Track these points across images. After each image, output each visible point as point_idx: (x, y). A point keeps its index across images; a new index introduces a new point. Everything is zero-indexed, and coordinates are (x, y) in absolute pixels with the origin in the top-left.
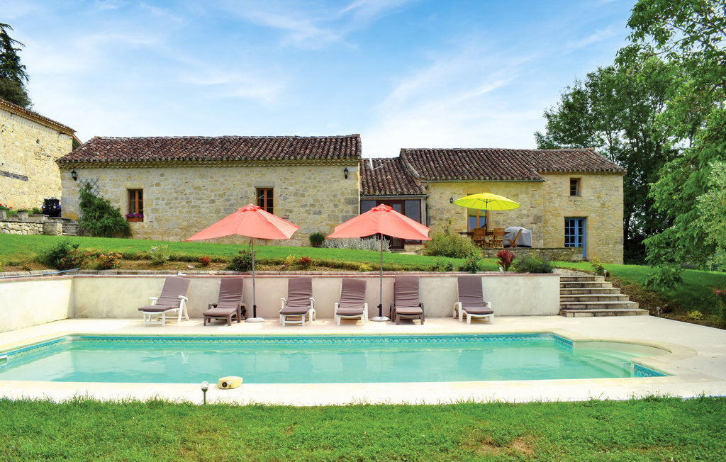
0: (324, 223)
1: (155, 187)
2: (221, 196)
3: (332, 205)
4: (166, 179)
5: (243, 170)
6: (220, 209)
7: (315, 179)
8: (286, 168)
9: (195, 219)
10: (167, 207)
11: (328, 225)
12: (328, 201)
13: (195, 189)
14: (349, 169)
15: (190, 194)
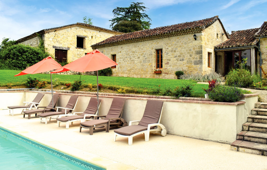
0: (185, 65)
1: (120, 53)
2: (142, 55)
3: (189, 55)
4: (123, 49)
5: (150, 41)
6: (141, 61)
7: (180, 42)
8: (167, 38)
9: (133, 66)
10: (123, 61)
11: (187, 66)
12: (187, 54)
13: (133, 52)
14: (197, 34)
15: (131, 55)
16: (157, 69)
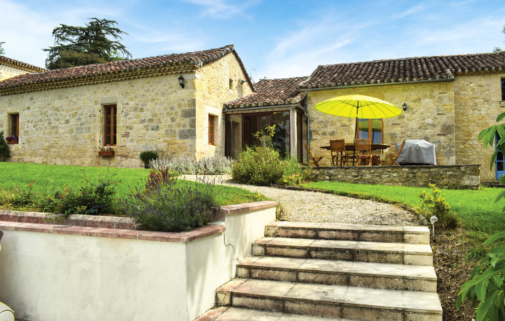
0: (161, 140)
1: (26, 111)
2: (74, 115)
3: (169, 119)
4: (34, 103)
5: (91, 87)
6: (73, 128)
7: (153, 91)
8: (127, 82)
9: (55, 139)
10: (35, 129)
11: (165, 141)
12: (165, 115)
13: (55, 110)
14: (186, 76)
15: (51, 116)
16: (106, 148)
